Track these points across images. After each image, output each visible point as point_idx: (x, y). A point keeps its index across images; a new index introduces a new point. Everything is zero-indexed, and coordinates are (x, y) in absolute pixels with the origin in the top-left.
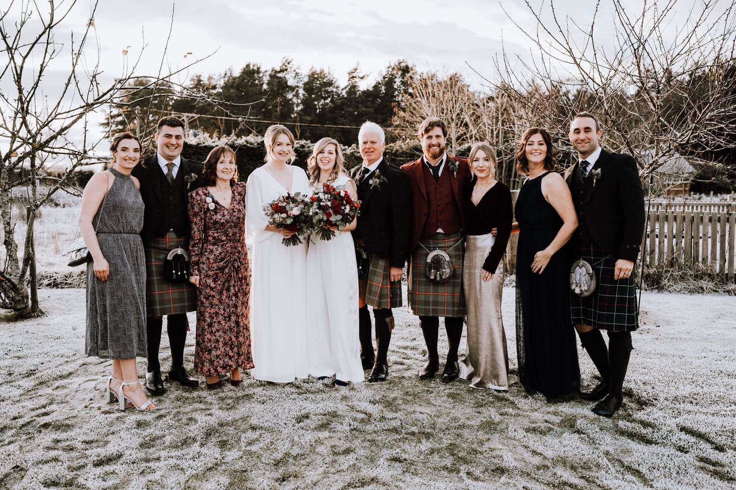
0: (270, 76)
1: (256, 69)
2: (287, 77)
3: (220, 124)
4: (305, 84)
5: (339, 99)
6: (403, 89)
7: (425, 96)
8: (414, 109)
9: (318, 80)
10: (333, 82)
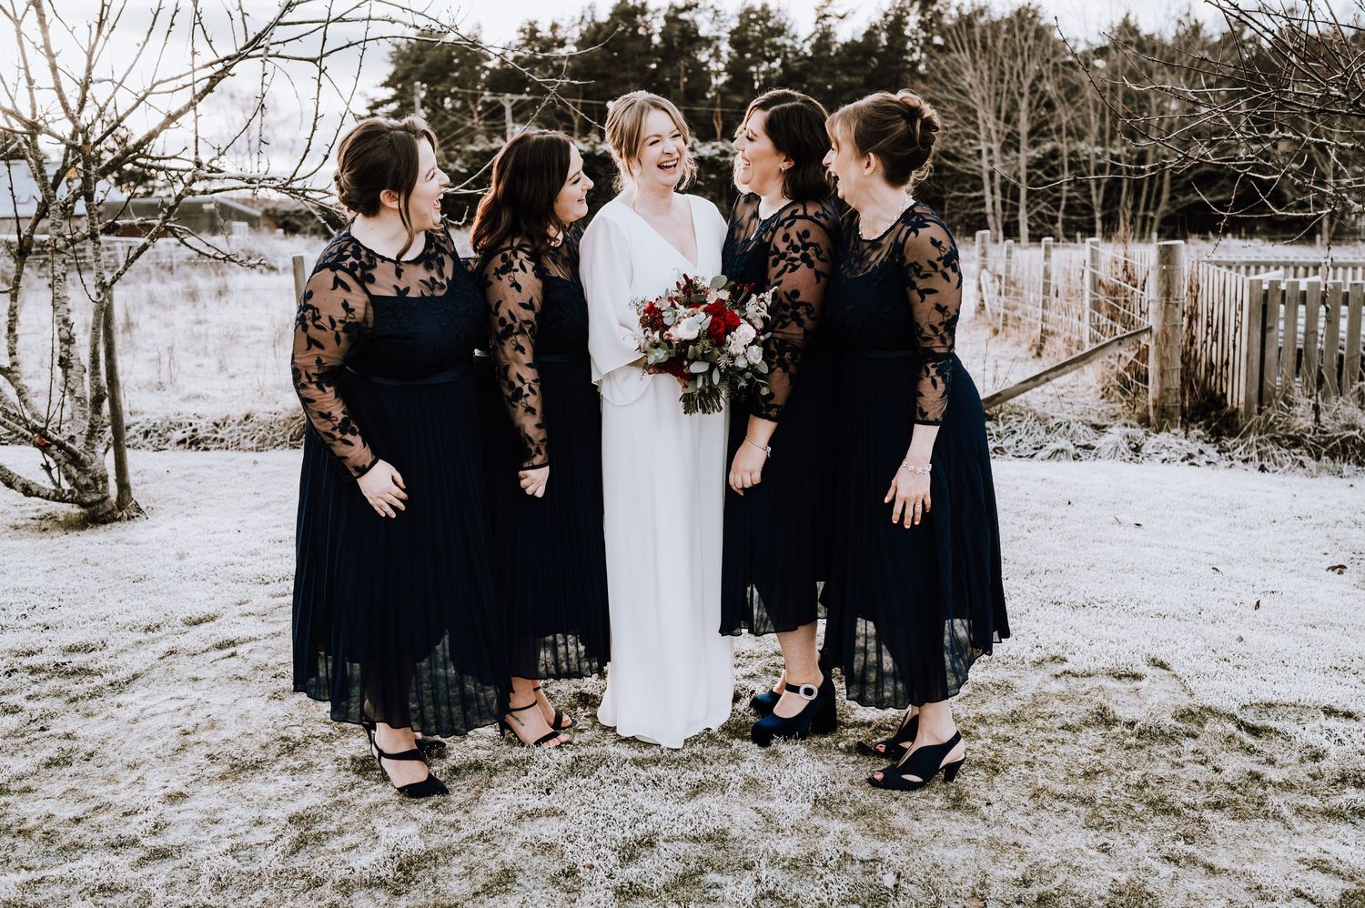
0: (667, 18)
1: (639, 6)
2: (698, 19)
4: (732, 33)
5: (798, 61)
6: (923, 38)
7: (966, 46)
8: (945, 74)
9: (756, 23)
10: (786, 27)
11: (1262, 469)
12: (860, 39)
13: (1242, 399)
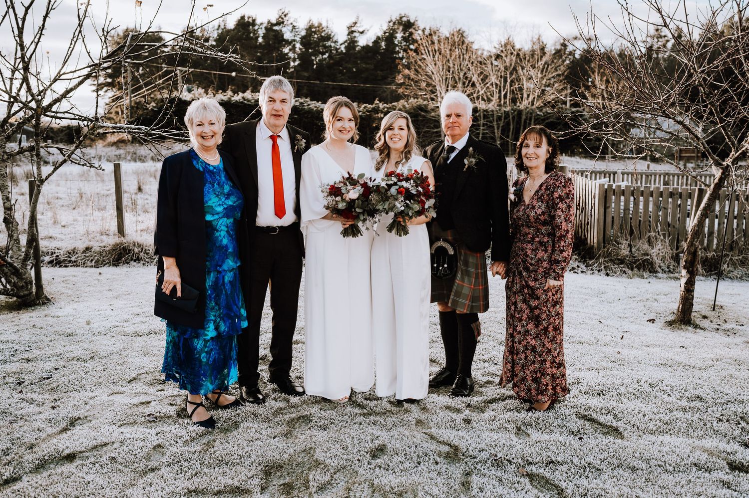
0: (266, 28)
1: (251, 21)
2: (284, 30)
3: (213, 79)
4: (303, 38)
5: (338, 55)
6: (404, 45)
7: (430, 52)
8: (419, 66)
9: (315, 34)
10: (331, 36)
11: (607, 275)
12: (371, 45)
13: (595, 241)
